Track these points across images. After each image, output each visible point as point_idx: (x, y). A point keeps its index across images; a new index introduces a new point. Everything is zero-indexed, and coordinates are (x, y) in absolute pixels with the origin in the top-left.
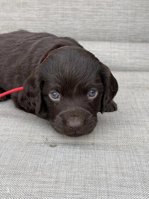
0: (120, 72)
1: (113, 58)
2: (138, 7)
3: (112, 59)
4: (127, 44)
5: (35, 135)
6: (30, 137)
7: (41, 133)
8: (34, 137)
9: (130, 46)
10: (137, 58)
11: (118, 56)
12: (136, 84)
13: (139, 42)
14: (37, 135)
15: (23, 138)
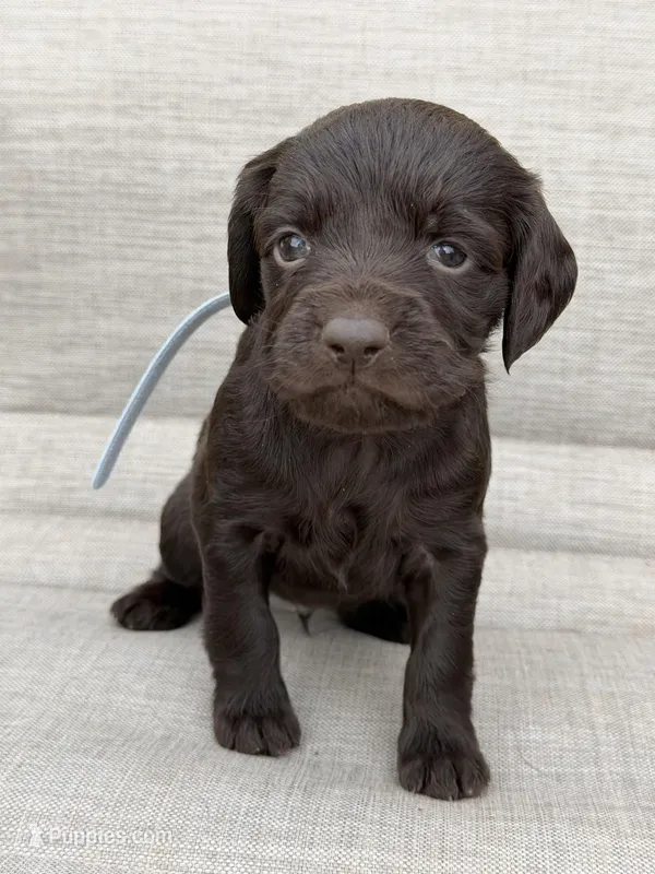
0: (533, 556)
1: (510, 499)
2: (603, 321)
3: (506, 503)
4: (564, 449)
5: (181, 846)
6: (160, 855)
7: (205, 841)
8: (176, 857)
9: (573, 456)
10: (597, 505)
11: (527, 494)
12: (590, 610)
13: (605, 444)
14: (189, 847)
15: (134, 856)
